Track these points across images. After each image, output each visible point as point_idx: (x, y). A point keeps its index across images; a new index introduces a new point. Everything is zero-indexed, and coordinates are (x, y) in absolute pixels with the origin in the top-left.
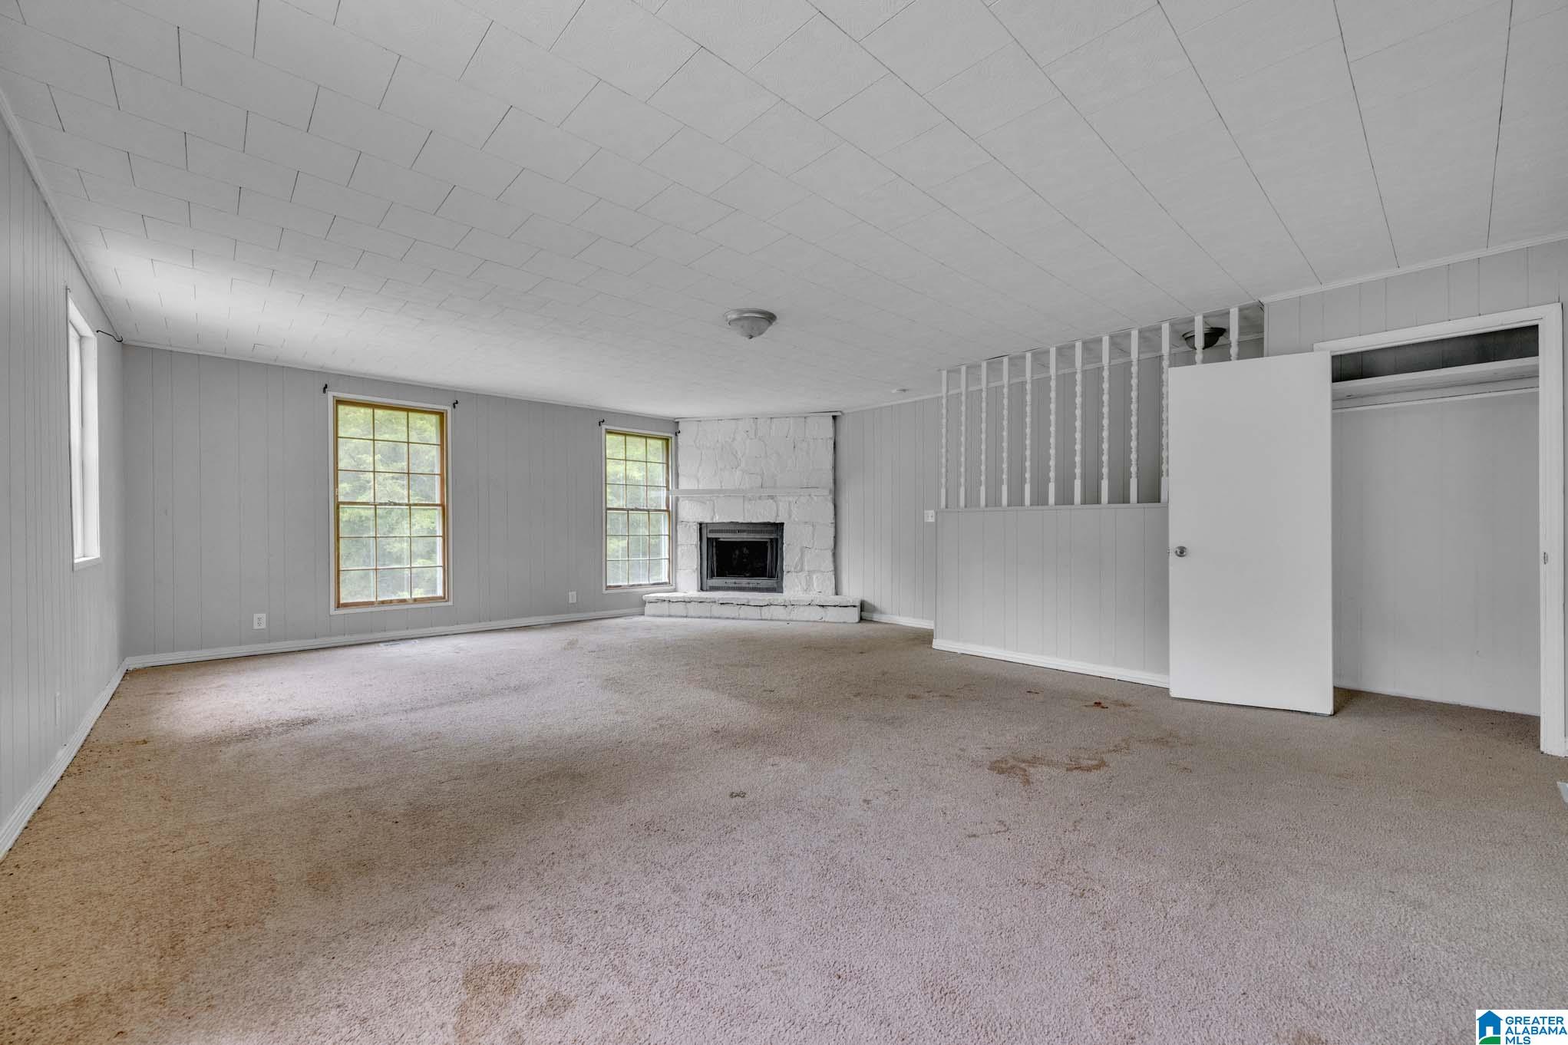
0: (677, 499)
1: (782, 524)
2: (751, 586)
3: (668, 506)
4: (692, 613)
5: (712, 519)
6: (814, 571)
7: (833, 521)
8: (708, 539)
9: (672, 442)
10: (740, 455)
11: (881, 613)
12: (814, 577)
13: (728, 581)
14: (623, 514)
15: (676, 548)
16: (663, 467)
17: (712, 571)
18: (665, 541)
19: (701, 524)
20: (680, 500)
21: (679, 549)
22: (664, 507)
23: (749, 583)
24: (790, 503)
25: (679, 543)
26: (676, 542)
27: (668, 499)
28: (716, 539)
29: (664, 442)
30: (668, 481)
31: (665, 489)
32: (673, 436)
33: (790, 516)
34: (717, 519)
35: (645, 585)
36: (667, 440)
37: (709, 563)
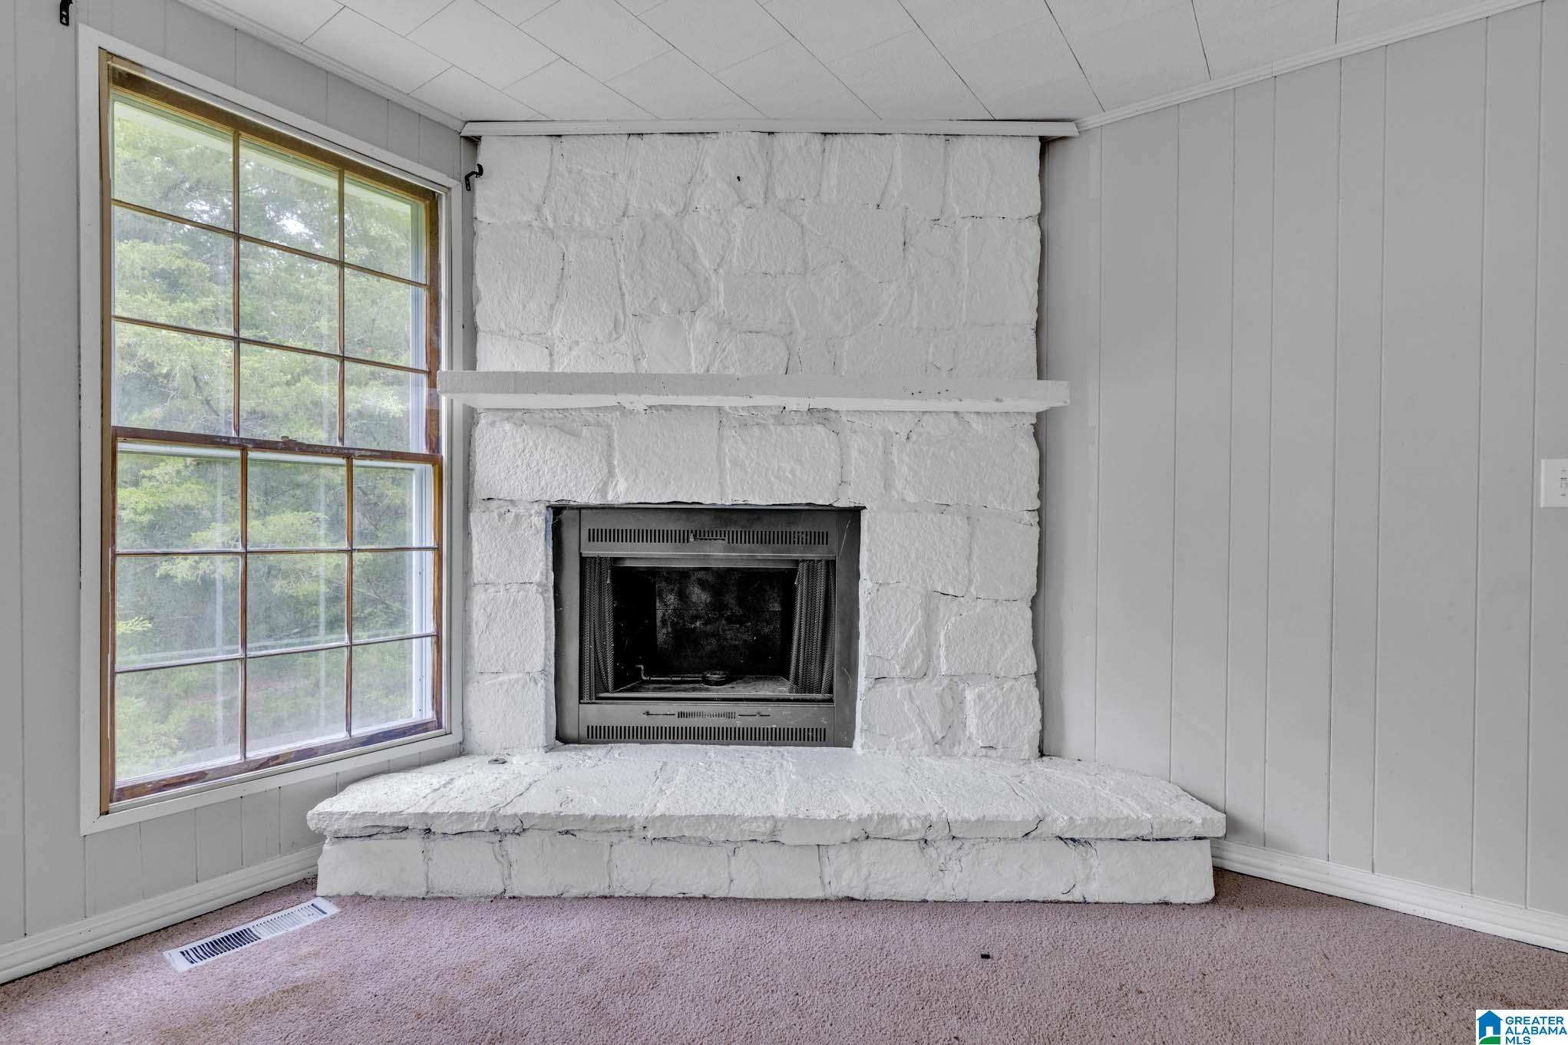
0: (471, 417)
1: (854, 514)
2: (738, 723)
3: (433, 442)
4: (527, 883)
5: (603, 491)
6: (970, 677)
7: (1037, 504)
8: (583, 560)
9: (450, 211)
10: (706, 263)
11: (1264, 842)
12: (970, 695)
13: (654, 707)
14: (226, 461)
15: (466, 598)
16: (416, 299)
17: (599, 675)
18: (420, 570)
19: (557, 510)
20: (483, 421)
21: (479, 597)
22: (418, 445)
23: (730, 715)
24: (887, 437)
25: (476, 577)
26: (467, 572)
27: (433, 415)
28: (615, 560)
29: (422, 207)
30: (433, 354)
31: (424, 378)
32: (457, 188)
33: (888, 486)
34: (621, 493)
35: (330, 749)
36: (429, 198)
37: (588, 646)
